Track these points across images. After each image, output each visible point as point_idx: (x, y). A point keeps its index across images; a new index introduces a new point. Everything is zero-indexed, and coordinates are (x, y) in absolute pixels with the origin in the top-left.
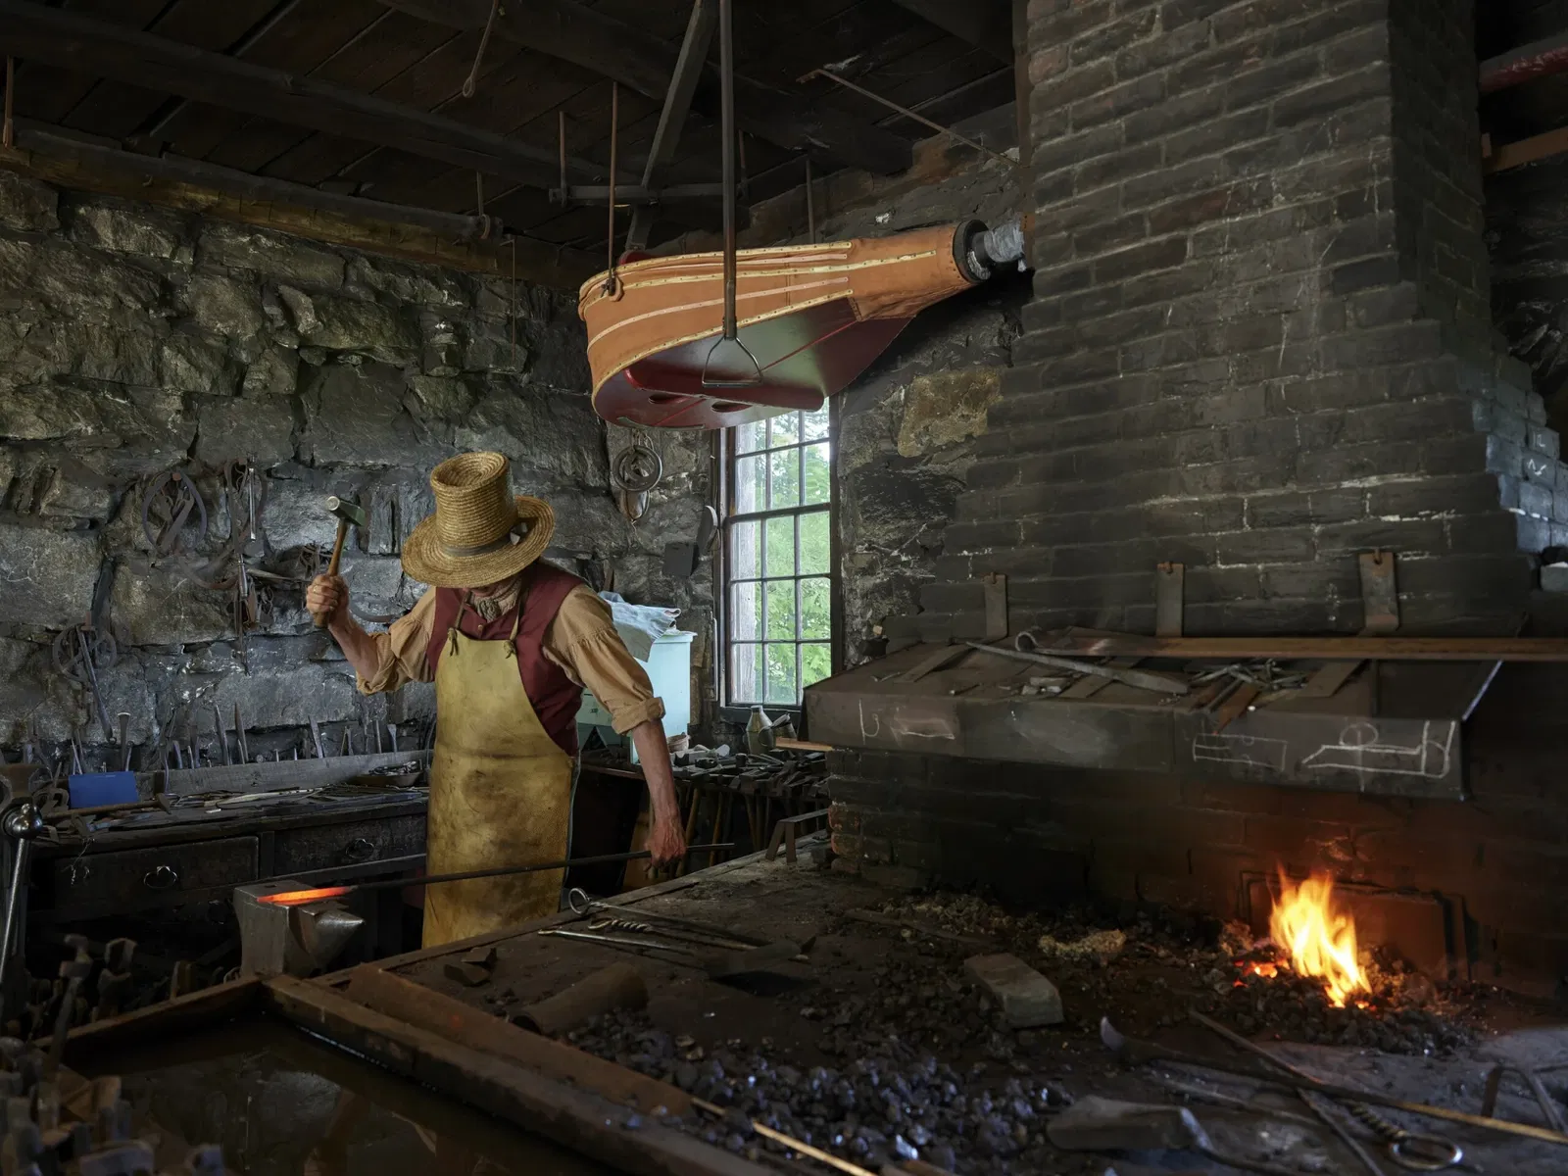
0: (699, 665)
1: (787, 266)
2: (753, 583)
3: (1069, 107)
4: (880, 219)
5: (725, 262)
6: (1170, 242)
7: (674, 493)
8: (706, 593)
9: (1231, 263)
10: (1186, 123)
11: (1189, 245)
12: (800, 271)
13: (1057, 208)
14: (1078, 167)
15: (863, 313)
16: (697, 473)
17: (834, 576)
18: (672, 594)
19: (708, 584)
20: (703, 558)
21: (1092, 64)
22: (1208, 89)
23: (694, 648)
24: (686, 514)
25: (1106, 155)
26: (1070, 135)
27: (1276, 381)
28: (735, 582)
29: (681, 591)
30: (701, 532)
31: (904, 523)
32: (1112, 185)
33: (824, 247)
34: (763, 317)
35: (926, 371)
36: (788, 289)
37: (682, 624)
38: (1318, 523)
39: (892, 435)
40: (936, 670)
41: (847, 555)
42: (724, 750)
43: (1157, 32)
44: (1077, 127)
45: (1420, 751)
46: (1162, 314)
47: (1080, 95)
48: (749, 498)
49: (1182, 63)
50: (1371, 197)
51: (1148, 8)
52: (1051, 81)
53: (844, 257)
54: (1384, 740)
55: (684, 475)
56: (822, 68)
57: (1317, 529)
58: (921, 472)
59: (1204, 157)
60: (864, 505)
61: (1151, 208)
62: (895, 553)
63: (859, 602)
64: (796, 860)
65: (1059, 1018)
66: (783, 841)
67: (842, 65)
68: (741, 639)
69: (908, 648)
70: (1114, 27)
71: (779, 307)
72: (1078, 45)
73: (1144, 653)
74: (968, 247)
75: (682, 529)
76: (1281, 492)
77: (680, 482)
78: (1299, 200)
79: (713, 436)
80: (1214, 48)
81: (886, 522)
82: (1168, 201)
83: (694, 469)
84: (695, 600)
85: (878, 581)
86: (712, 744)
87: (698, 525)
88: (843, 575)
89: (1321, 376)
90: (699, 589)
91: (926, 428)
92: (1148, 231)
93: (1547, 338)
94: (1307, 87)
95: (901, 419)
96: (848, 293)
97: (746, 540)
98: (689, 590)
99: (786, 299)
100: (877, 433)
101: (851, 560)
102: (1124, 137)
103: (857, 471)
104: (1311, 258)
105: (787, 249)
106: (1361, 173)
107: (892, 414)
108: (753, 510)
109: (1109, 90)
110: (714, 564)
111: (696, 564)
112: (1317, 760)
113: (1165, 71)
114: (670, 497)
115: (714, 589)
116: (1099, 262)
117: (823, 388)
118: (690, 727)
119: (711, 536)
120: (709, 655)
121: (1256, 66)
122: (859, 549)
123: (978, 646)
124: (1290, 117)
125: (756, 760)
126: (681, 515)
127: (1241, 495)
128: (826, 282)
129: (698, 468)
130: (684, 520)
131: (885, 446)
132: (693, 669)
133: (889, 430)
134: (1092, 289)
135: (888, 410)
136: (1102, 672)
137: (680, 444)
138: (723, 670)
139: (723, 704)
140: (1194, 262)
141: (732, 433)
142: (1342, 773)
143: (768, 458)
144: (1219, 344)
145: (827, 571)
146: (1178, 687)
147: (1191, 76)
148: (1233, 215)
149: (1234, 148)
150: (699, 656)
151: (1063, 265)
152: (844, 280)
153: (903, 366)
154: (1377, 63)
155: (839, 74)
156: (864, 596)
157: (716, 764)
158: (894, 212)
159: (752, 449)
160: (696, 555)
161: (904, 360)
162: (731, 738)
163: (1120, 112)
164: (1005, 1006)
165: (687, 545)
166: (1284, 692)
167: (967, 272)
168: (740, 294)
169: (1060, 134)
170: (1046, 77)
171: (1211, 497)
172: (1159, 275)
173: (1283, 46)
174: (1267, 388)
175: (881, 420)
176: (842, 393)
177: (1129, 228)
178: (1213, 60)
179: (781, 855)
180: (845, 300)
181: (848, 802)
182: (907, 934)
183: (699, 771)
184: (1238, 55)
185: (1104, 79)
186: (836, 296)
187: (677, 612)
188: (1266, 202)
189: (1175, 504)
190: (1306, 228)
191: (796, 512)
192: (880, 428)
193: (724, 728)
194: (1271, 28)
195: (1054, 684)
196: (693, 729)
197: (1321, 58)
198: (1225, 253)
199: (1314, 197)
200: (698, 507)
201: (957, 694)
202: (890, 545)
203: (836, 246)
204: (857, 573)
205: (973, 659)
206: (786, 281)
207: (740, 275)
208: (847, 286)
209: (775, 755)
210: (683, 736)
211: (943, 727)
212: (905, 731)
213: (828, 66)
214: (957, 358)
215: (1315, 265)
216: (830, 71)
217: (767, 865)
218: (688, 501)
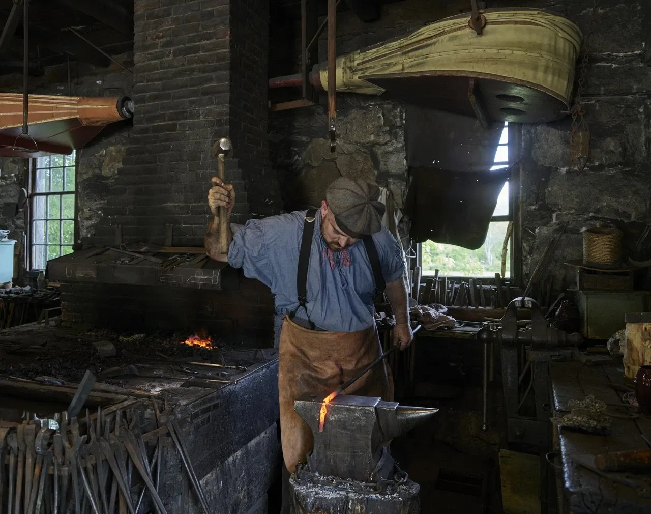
0: (17, 253)
1: (53, 103)
2: (43, 221)
3: (146, 74)
4: (98, 82)
5: (24, 98)
6: (173, 124)
7: (8, 182)
8: (21, 224)
9: (189, 134)
10: (178, 88)
11: (178, 126)
12: (58, 106)
13: (141, 106)
14: (148, 94)
15: (85, 123)
16: (18, 174)
17: (76, 220)
18: (6, 224)
19: (22, 221)
20: (21, 210)
21: (152, 62)
22: (185, 79)
23: (16, 247)
24: (13, 191)
25: (156, 92)
26: (145, 83)
27: (199, 171)
28: (34, 220)
29: (11, 223)
30: (20, 199)
31: (102, 201)
32: (157, 102)
33: (68, 98)
34: (43, 121)
35: (113, 145)
36: (54, 112)
37: (10, 237)
38: (208, 214)
39: (100, 167)
40: (93, 255)
41: (81, 212)
42: (28, 288)
43: (171, 58)
44: (148, 81)
45: (212, 278)
46: (170, 147)
47: (149, 71)
48: (41, 186)
49: (178, 69)
50: (224, 121)
51: (169, 48)
52: (140, 64)
53: (76, 102)
54: (205, 275)
55: (13, 175)
56: (70, 27)
57: (208, 216)
58: (110, 182)
59: (183, 100)
60: (87, 193)
61: (168, 112)
62: (100, 212)
63: (85, 231)
64: (49, 324)
65: (115, 354)
66: (44, 319)
67: (79, 28)
68: (37, 243)
69: (89, 248)
70: (159, 52)
71: (50, 118)
72: (149, 54)
73: (156, 251)
74: (122, 106)
75: (11, 197)
76: (199, 204)
77: (11, 177)
78: (207, 118)
79: (26, 161)
80: (186, 67)
81: (96, 201)
82: (172, 111)
83: (17, 173)
84: (17, 227)
85: (93, 223)
86: (22, 285)
87: (18, 197)
88: (79, 219)
89: (210, 171)
90: (19, 222)
91: (113, 166)
92: (167, 120)
93: (297, 159)
94: (210, 85)
95: (103, 162)
96: (78, 116)
97: (39, 204)
98: (14, 223)
99: (53, 116)
100: (94, 166)
101: (82, 214)
102: (161, 88)
103: (85, 180)
104: (209, 137)
105: (53, 97)
106: (221, 114)
107: (100, 159)
108: (44, 191)
109: (157, 72)
110: (25, 213)
111: (17, 212)
112: (190, 281)
113: (173, 70)
114: (6, 183)
115: (25, 223)
116: (153, 126)
117: (72, 146)
118: (13, 279)
119: (24, 201)
120: (22, 250)
121: (197, 75)
122: (85, 210)
123: (110, 248)
124: (206, 93)
125: (41, 291)
126: (11, 191)
127: (189, 204)
128: (69, 111)
129: (19, 172)
130: (13, 194)
131: (97, 171)
132: (15, 255)
133: (99, 165)
134: (150, 135)
135: (98, 157)
136: (142, 256)
137: (11, 162)
138: (28, 256)
139: (28, 270)
140: (179, 132)
141: (34, 161)
142: (195, 284)
143: (50, 170)
144: (185, 158)
145: (73, 217)
146: (160, 261)
147: (180, 74)
148: (190, 119)
149: (191, 99)
150: (18, 250)
151: (142, 126)
152: (76, 111)
153: (105, 141)
154: (227, 83)
155: (77, 31)
156: (87, 228)
157: (23, 293)
158: (103, 81)
159: (44, 167)
160: (17, 208)
161: (105, 139)
162: (32, 283)
163: (160, 80)
164: (99, 352)
165: (13, 204)
166: (187, 263)
167: (122, 114)
168: (30, 111)
169: (141, 82)
170: (139, 62)
171: (181, 204)
172: (169, 134)
173: (204, 72)
174: (197, 173)
175: (95, 161)
176: (81, 149)
177: (162, 117)
178: (186, 70)
179: (44, 322)
180: (76, 118)
181: (68, 301)
182: (79, 340)
183: (15, 296)
184: (192, 71)
185: (155, 68)
186: (73, 117)
187: (8, 232)
188: (198, 117)
189: (172, 206)
190: (208, 127)
191: (61, 194)
192: (95, 164)
193: (28, 279)
194: (201, 64)
195: (126, 260)
196: (13, 280)
197: (214, 77)
198: (187, 131)
199: (210, 118)
200: (18, 189)
201: (97, 263)
202: (98, 209)
203: (73, 98)
204: (85, 219)
205: (108, 252)
206: (52, 109)
207: (30, 104)
208: (77, 114)
209: (49, 289)
210: (9, 282)
211: (93, 274)
212: (80, 275)
213: (73, 27)
214: (124, 141)
215: (209, 138)
216: (74, 29)
217: (38, 326)
218: (14, 186)
